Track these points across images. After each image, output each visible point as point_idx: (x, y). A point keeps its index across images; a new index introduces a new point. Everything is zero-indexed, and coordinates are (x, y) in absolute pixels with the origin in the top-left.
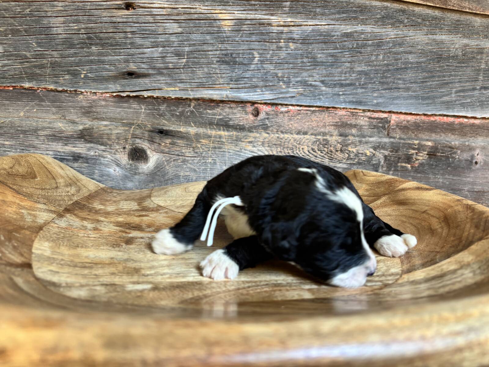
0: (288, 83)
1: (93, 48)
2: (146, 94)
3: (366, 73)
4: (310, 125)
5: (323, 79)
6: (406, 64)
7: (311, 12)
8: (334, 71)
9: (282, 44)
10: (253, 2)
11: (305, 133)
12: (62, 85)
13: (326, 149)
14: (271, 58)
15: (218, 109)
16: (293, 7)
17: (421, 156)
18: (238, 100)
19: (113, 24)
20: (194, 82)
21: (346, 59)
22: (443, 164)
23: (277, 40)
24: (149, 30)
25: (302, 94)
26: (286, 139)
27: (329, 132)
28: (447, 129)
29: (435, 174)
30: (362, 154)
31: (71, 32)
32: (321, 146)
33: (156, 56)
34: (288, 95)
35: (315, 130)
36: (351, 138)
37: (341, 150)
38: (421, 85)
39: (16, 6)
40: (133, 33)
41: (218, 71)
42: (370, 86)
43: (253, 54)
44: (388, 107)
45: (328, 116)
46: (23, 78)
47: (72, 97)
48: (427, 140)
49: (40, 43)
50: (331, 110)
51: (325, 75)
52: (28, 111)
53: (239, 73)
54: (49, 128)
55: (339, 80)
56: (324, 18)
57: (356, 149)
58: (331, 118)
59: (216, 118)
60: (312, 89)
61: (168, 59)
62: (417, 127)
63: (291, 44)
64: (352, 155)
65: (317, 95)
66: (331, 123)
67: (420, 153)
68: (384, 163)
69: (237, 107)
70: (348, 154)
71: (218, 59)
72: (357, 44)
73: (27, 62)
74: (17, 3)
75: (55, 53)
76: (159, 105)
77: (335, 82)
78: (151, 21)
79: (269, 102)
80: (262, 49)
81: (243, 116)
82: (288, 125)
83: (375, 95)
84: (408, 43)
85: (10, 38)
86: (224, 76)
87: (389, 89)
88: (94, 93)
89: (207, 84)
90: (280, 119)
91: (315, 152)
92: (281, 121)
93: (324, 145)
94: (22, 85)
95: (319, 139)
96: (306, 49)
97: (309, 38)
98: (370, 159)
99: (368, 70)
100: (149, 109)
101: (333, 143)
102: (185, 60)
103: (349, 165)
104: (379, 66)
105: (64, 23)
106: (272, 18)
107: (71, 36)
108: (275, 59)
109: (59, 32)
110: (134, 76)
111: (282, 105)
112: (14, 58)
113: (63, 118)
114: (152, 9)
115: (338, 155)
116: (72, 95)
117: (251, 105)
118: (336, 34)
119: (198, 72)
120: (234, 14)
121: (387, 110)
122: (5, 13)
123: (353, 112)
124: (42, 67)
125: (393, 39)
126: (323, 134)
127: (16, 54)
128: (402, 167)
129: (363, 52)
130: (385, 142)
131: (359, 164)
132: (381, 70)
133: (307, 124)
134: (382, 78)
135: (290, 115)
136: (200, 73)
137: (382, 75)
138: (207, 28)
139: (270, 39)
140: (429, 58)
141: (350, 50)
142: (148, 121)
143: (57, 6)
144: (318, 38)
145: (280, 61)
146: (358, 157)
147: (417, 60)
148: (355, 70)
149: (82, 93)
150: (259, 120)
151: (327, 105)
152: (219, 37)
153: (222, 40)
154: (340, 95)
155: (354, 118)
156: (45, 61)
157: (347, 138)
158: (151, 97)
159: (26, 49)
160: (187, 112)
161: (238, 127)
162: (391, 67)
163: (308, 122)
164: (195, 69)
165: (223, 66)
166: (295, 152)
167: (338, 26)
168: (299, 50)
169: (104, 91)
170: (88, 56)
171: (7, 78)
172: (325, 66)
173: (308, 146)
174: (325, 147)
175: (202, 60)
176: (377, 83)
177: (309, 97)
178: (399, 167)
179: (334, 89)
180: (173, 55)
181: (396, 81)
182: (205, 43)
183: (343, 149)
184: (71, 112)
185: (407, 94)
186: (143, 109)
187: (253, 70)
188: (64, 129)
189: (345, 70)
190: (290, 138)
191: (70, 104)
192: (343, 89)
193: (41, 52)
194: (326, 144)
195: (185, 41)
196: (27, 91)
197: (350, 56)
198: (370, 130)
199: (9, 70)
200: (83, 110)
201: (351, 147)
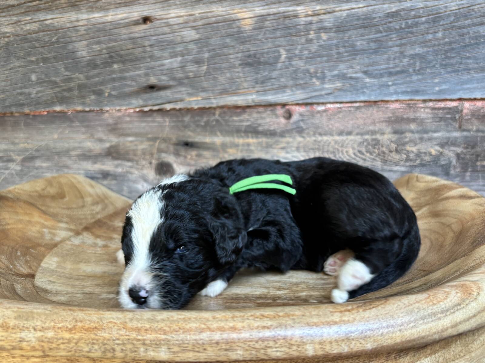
0: (322, 79)
1: (116, 66)
2: (168, 107)
3: (422, 57)
4: (355, 123)
5: (365, 69)
6: (476, 39)
8: (378, 58)
11: (349, 133)
12: (89, 105)
13: (376, 151)
15: (245, 116)
18: (266, 103)
19: (132, 40)
20: (217, 90)
21: (392, 43)
23: (306, 33)
24: (167, 41)
26: (325, 143)
27: (380, 130)
30: (425, 153)
31: (94, 54)
32: (370, 147)
33: (176, 67)
34: (323, 92)
35: (361, 129)
36: (409, 135)
37: (397, 151)
39: (45, 35)
40: (151, 46)
41: (241, 75)
42: (428, 70)
43: (279, 52)
44: (455, 93)
45: (377, 112)
46: (55, 102)
47: (99, 116)
49: (67, 68)
50: (381, 104)
51: (368, 64)
52: (61, 133)
53: (264, 74)
54: (80, 148)
55: (387, 69)
57: (417, 147)
58: (381, 113)
59: (242, 125)
60: (353, 83)
61: (189, 68)
63: (323, 35)
64: (412, 156)
65: (359, 88)
66: (382, 120)
68: (456, 163)
69: (266, 111)
70: (405, 154)
71: (240, 62)
72: (407, 23)
73: (58, 87)
74: (45, 33)
75: (81, 76)
76: (183, 116)
77: (382, 72)
78: (168, 32)
79: (300, 102)
80: (289, 45)
81: (274, 120)
82: (328, 126)
83: (437, 81)
84: (476, 13)
85: (42, 67)
86: (248, 79)
87: (455, 72)
88: (118, 110)
89: (230, 90)
90: (316, 120)
91: (363, 154)
92: (317, 121)
93: (374, 146)
94: (55, 109)
95: (367, 140)
96: (341, 37)
97: (343, 25)
98: (436, 159)
99: (423, 52)
100: (173, 122)
101: (385, 143)
102: (205, 68)
103: (408, 168)
104: (439, 45)
105: (88, 45)
106: (299, 8)
107: (95, 57)
108: (304, 54)
109: (83, 56)
110: (155, 89)
111: (318, 104)
112: (45, 84)
113: (92, 137)
114: (169, 20)
115: (392, 157)
116: (98, 114)
117: (282, 108)
118: (377, 16)
119: (220, 78)
121: (455, 97)
122: (36, 44)
123: (409, 104)
124: (70, 90)
125: (454, 12)
126: (372, 132)
127: (47, 81)
129: (415, 31)
130: (456, 138)
131: (422, 165)
132: (441, 50)
133: (351, 122)
134: (444, 59)
135: (329, 114)
136: (222, 79)
137: (443, 56)
138: (225, 31)
139: (297, 33)
141: (397, 31)
142: (173, 134)
143: (80, 31)
144: (355, 23)
145: (311, 55)
146: (420, 157)
148: (405, 54)
149: (107, 111)
150: (292, 124)
151: (373, 98)
152: (239, 37)
153: (243, 40)
154: (389, 86)
155: (412, 110)
156: (72, 84)
157: (403, 136)
158: (174, 109)
159: (56, 75)
160: (212, 121)
161: (268, 133)
162: (455, 46)
163: (352, 119)
164: (216, 76)
165: (246, 69)
166: (337, 156)
167: (380, 6)
168: (333, 40)
169: (127, 108)
170: (110, 75)
171: (41, 104)
172: (366, 53)
173: (353, 148)
174: (375, 148)
175: (224, 65)
176: (437, 66)
177: (350, 91)
178: (479, 167)
179: (380, 79)
180: (193, 64)
181: (464, 61)
182: (225, 46)
183: (399, 149)
184: (99, 131)
185: (481, 75)
186: (167, 122)
187: (280, 69)
188: (93, 148)
189: (393, 56)
190: (330, 140)
191: (97, 123)
192: (393, 79)
193: (69, 76)
194: (376, 145)
195: (203, 47)
196: (60, 115)
197: (398, 38)
198: (434, 123)
199: (42, 96)
200: (110, 128)
201: (410, 146)
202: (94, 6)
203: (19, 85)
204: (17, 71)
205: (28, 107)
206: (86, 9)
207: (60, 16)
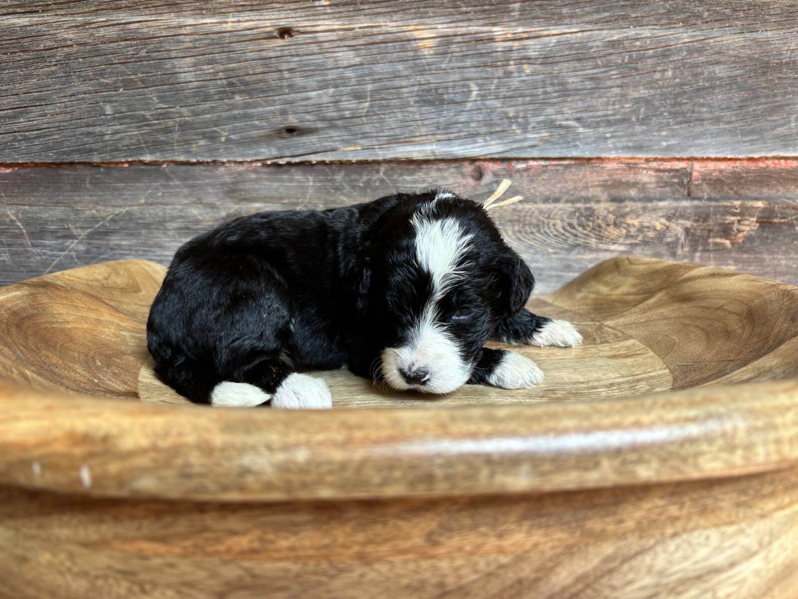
0: (525, 128)
1: (238, 98)
2: (314, 158)
3: (647, 101)
4: (564, 187)
5: (579, 115)
6: (712, 81)
7: (554, 14)
8: (594, 102)
9: (512, 68)
10: (464, 9)
11: (557, 200)
12: (196, 154)
13: (591, 224)
14: (497, 91)
15: (420, 174)
16: (525, 10)
17: (747, 225)
18: (450, 157)
19: (262, 61)
20: (383, 136)
21: (613, 81)
22: (785, 236)
23: (504, 63)
24: (314, 64)
25: (547, 141)
26: (527, 212)
27: (594, 196)
28: (788, 179)
29: (772, 253)
30: (648, 227)
31: (205, 78)
32: (583, 219)
33: (325, 102)
34: (526, 144)
35: (572, 195)
36: (629, 206)
37: (615, 224)
38: (738, 112)
39: (127, 46)
40: (291, 70)
41: (417, 117)
42: (654, 119)
43: (468, 86)
44: (685, 150)
45: (591, 173)
46: (142, 148)
47: (210, 171)
48: (757, 199)
49: (162, 97)
50: (595, 163)
51: (582, 109)
52: (151, 195)
53: (448, 117)
54: (181, 217)
55: (605, 116)
56: (574, 21)
57: (639, 220)
58: (595, 174)
59: (417, 187)
60: (562, 133)
61: (344, 104)
62: (737, 179)
63: (525, 66)
64: (633, 231)
65: (570, 140)
66: (597, 183)
67: (744, 220)
68: (685, 240)
69: (449, 168)
70: (625, 228)
71: (417, 99)
72: (630, 57)
73: (147, 125)
74: (129, 42)
75: (184, 110)
76: (333, 173)
77: (598, 119)
78: (316, 51)
79: (497, 156)
80: (482, 78)
81: (459, 181)
82: (529, 190)
83: (664, 133)
84: (711, 48)
85: (122, 93)
86: (426, 122)
87: (686, 122)
88: (240, 162)
89: (402, 137)
91: (574, 228)
92: (516, 184)
93: (588, 217)
94: (142, 158)
95: (579, 209)
96: (549, 71)
97: (552, 55)
98: (661, 235)
99: (649, 96)
100: (320, 181)
101: (602, 214)
102: (367, 104)
103: (628, 247)
105: (194, 65)
106: (495, 29)
107: (206, 83)
108: (502, 92)
109: (188, 80)
110: (295, 133)
111: (518, 160)
112: (127, 121)
113: (199, 202)
114: (317, 35)
115: (609, 232)
116: (210, 168)
117: (470, 164)
118: (595, 44)
119: (387, 120)
120: (436, 28)
121: (685, 155)
122: (112, 58)
123: (629, 164)
124: (167, 131)
125: (687, 44)
126: (585, 199)
127: (131, 115)
128: (716, 244)
129: (640, 68)
130: (685, 208)
131: (645, 243)
132: (670, 93)
133: (559, 186)
134: (673, 106)
135: (531, 174)
136: (391, 121)
137: (673, 102)
138: (397, 54)
139: (493, 62)
140: (747, 68)
141: (618, 66)
142: (319, 198)
143: (183, 42)
144: (567, 53)
145: (510, 93)
146: (642, 232)
147: (729, 73)
148: (628, 97)
149: (223, 163)
150: (483, 186)
151: (587, 155)
152: (416, 65)
153: (421, 69)
154: (607, 138)
155: (632, 172)
156: (170, 122)
157: (623, 204)
158: (323, 163)
159: (145, 107)
160: (375, 182)
162: (687, 88)
163: (560, 182)
164: (383, 116)
165: (424, 108)
166: (542, 231)
167: (598, 32)
168: (539, 75)
169: (254, 158)
170: (229, 110)
171: (120, 150)
172: (580, 95)
173: (562, 220)
174: (588, 220)
175: (394, 101)
176: (665, 114)
177: (558, 144)
178: (711, 245)
179: (597, 130)
180: (350, 99)
181: (696, 109)
182: (397, 76)
183: (617, 222)
184: (209, 193)
185: (717, 127)
186: (310, 181)
187: (470, 111)
188: (200, 218)
189: (613, 99)
190: (533, 209)
191: (207, 181)
192: (612, 129)
193: (165, 110)
194: (590, 216)
195: (366, 75)
196: (149, 167)
197: (619, 76)
198: (658, 189)
199: (121, 139)
200: (226, 189)
201: (631, 218)
202: (204, 7)
203: (85, 120)
204: (83, 99)
205: (99, 154)
206: (191, 10)
207: (153, 19)
